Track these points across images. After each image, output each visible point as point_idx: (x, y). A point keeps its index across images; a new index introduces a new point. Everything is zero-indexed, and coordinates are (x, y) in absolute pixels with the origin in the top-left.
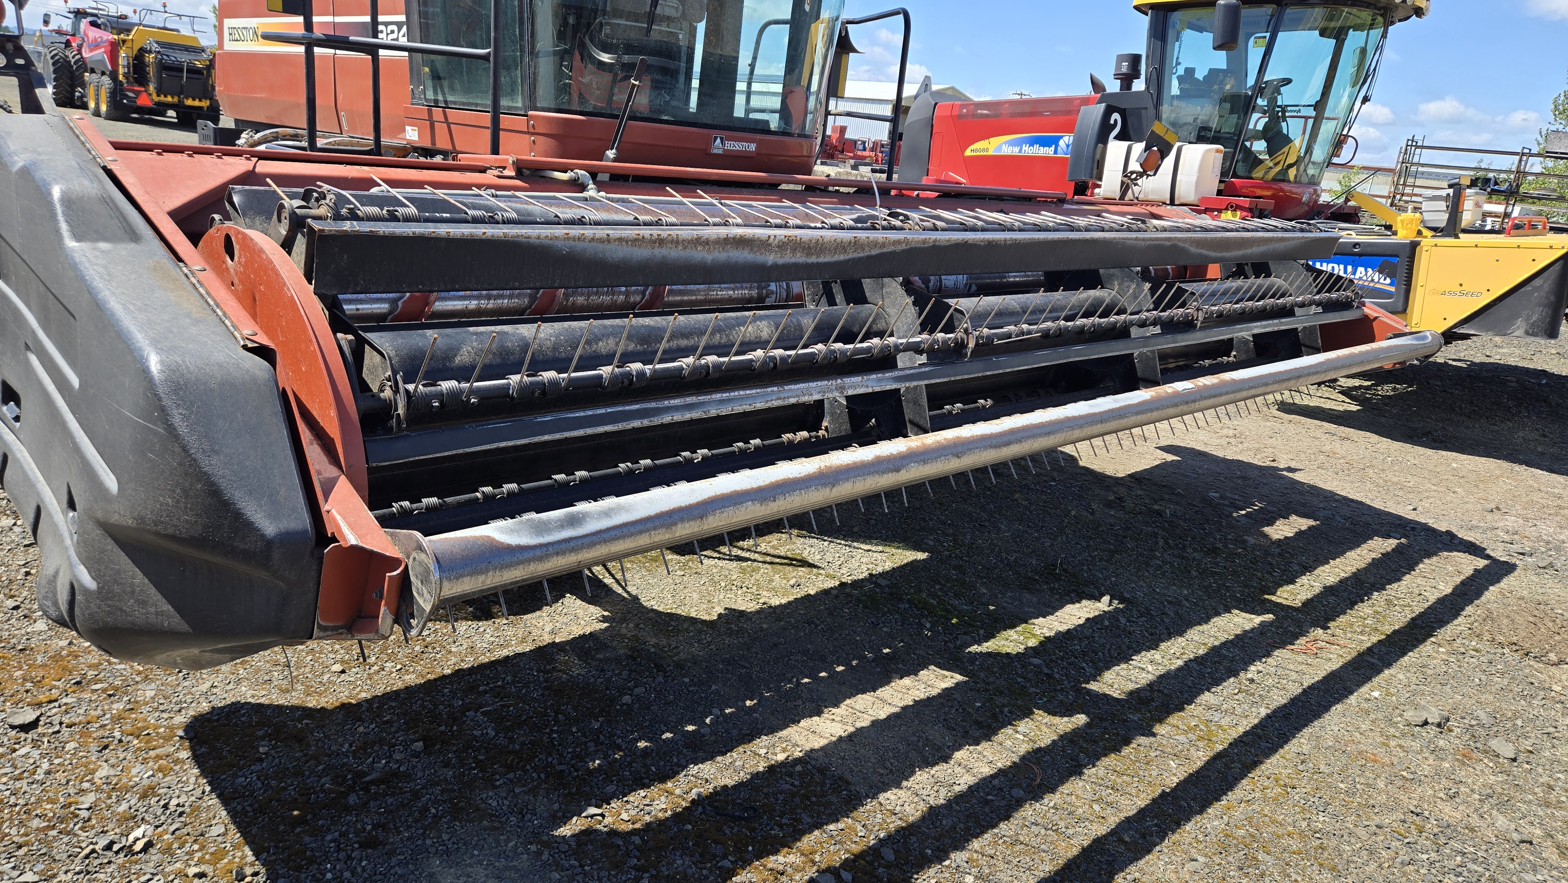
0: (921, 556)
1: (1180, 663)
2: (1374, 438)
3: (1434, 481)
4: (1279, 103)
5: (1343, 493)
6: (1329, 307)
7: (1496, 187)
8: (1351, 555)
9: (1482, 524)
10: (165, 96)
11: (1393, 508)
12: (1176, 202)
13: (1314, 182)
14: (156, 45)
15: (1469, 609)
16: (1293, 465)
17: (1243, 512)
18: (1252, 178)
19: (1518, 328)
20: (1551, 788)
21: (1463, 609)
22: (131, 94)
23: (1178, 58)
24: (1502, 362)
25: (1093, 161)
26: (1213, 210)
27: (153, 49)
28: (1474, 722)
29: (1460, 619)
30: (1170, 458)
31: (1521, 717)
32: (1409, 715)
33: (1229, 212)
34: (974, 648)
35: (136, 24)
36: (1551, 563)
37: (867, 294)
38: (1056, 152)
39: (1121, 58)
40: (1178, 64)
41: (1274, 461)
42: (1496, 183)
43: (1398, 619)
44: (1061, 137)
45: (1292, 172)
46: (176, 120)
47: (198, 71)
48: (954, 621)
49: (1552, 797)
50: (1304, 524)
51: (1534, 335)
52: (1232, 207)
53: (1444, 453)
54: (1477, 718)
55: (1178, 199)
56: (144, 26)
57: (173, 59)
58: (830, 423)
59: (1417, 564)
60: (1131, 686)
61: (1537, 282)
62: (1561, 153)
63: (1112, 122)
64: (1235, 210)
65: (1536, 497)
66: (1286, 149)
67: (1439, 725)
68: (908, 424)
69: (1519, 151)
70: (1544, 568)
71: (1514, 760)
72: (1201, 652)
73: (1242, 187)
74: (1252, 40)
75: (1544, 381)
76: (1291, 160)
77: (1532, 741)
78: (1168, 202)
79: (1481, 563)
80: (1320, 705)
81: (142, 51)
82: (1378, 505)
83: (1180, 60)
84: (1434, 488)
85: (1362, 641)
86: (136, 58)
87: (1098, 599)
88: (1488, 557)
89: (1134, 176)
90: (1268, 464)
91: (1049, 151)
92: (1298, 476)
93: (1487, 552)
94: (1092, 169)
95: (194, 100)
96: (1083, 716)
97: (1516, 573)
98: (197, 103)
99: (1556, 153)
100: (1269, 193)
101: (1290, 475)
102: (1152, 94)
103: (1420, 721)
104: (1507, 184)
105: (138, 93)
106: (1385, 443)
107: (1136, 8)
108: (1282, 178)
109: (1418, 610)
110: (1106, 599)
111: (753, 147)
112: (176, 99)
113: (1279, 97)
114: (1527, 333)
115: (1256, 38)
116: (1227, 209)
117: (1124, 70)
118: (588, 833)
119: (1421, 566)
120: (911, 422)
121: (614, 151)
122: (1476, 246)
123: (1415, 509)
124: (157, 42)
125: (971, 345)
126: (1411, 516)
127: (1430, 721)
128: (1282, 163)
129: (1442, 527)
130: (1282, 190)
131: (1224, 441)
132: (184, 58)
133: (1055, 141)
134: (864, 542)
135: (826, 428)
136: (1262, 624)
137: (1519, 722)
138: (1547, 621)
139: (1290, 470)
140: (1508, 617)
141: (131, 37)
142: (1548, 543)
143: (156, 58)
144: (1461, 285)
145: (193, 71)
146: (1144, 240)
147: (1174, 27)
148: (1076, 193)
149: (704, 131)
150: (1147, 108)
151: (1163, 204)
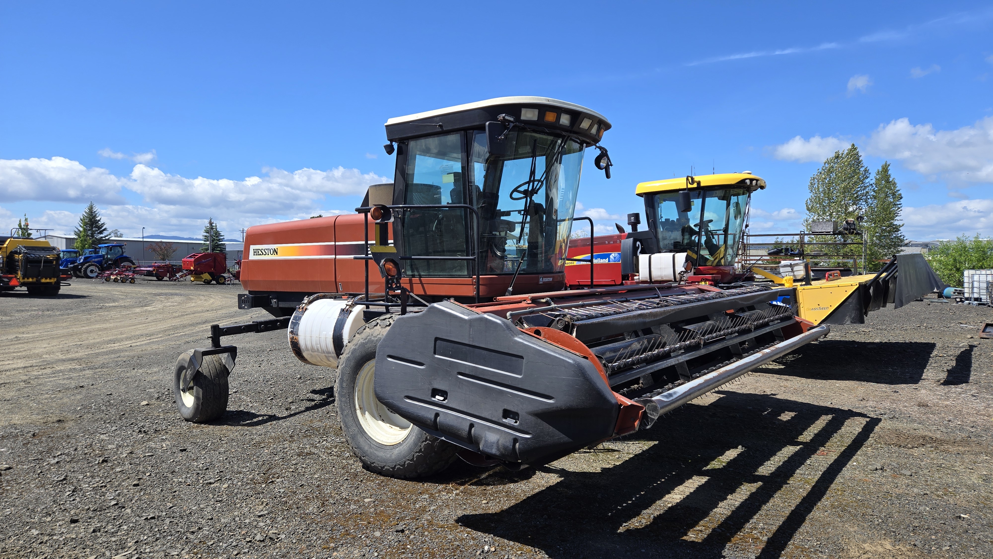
0: (657, 442)
1: (781, 463)
2: (798, 378)
3: (833, 392)
4: (709, 230)
5: (800, 401)
6: (783, 320)
7: (792, 252)
8: (818, 422)
9: (861, 406)
10: (28, 279)
11: (822, 404)
12: (678, 280)
13: (731, 264)
14: (24, 249)
15: (871, 435)
16: (773, 392)
17: (766, 413)
18: (707, 266)
19: (847, 321)
20: (927, 481)
21: (870, 435)
22: (6, 280)
23: (661, 215)
24: (833, 339)
25: (633, 264)
26: (695, 282)
27: (23, 251)
28: (893, 467)
29: (870, 439)
30: (722, 396)
31: (908, 463)
32: (870, 467)
33: (703, 282)
34: (705, 468)
35: (8, 238)
36: (894, 416)
37: (653, 330)
38: (609, 261)
39: (630, 216)
40: (661, 217)
41: (764, 392)
42: (792, 251)
43: (848, 441)
44: (611, 254)
45: (723, 261)
46: (27, 292)
47: (51, 261)
48: (690, 461)
49: (928, 483)
50: (793, 414)
51: (855, 323)
52: (704, 280)
53: (830, 381)
54: (893, 466)
56: (14, 238)
57: (33, 256)
58: (643, 381)
59: (844, 423)
60: (770, 472)
61: (850, 300)
62: (820, 232)
63: (637, 246)
64: (706, 281)
65: (877, 393)
66: (719, 251)
67: (881, 469)
68: (680, 376)
69: (799, 233)
70: (892, 418)
71: (911, 475)
72: (786, 459)
73: (704, 270)
75: (856, 346)
76: (722, 256)
77: (915, 470)
78: (673, 280)
79: (868, 420)
80: (838, 469)
81: (13, 253)
82: (816, 403)
83: (662, 216)
84: (834, 395)
85: (840, 449)
86: (8, 257)
87: (736, 447)
88: (869, 417)
89: (682, 273)
90: (762, 393)
91: (606, 261)
92: (778, 397)
93: (868, 415)
94: (633, 268)
95: (46, 279)
96: (760, 482)
97: (882, 421)
98: (48, 280)
99: (817, 232)
100: (715, 272)
101: (774, 397)
103: (874, 468)
104: (798, 250)
105: (10, 279)
106: (804, 380)
107: (637, 194)
108: (719, 265)
109: (853, 438)
110: (740, 447)
111: (551, 279)
112: (35, 280)
113: (709, 228)
114: (852, 322)
116: (702, 281)
117: (633, 221)
118: (628, 531)
119: (846, 423)
120: (681, 374)
121: (511, 288)
122: (821, 288)
123: (831, 403)
124: (25, 247)
125: (702, 343)
126: (831, 406)
127: (878, 468)
128: (718, 258)
129: (846, 408)
130: (721, 270)
131: (739, 387)
132: (42, 254)
133: (608, 256)
134: (631, 441)
135: (642, 383)
136: (800, 448)
137: (908, 465)
138: (902, 435)
139: (772, 394)
140: (887, 436)
141: (5, 245)
142: (889, 409)
143: (24, 256)
144: (819, 305)
145: (47, 261)
146: (728, 300)
147: (657, 202)
148: (623, 279)
149: (537, 275)
150: (651, 238)
151: (672, 281)
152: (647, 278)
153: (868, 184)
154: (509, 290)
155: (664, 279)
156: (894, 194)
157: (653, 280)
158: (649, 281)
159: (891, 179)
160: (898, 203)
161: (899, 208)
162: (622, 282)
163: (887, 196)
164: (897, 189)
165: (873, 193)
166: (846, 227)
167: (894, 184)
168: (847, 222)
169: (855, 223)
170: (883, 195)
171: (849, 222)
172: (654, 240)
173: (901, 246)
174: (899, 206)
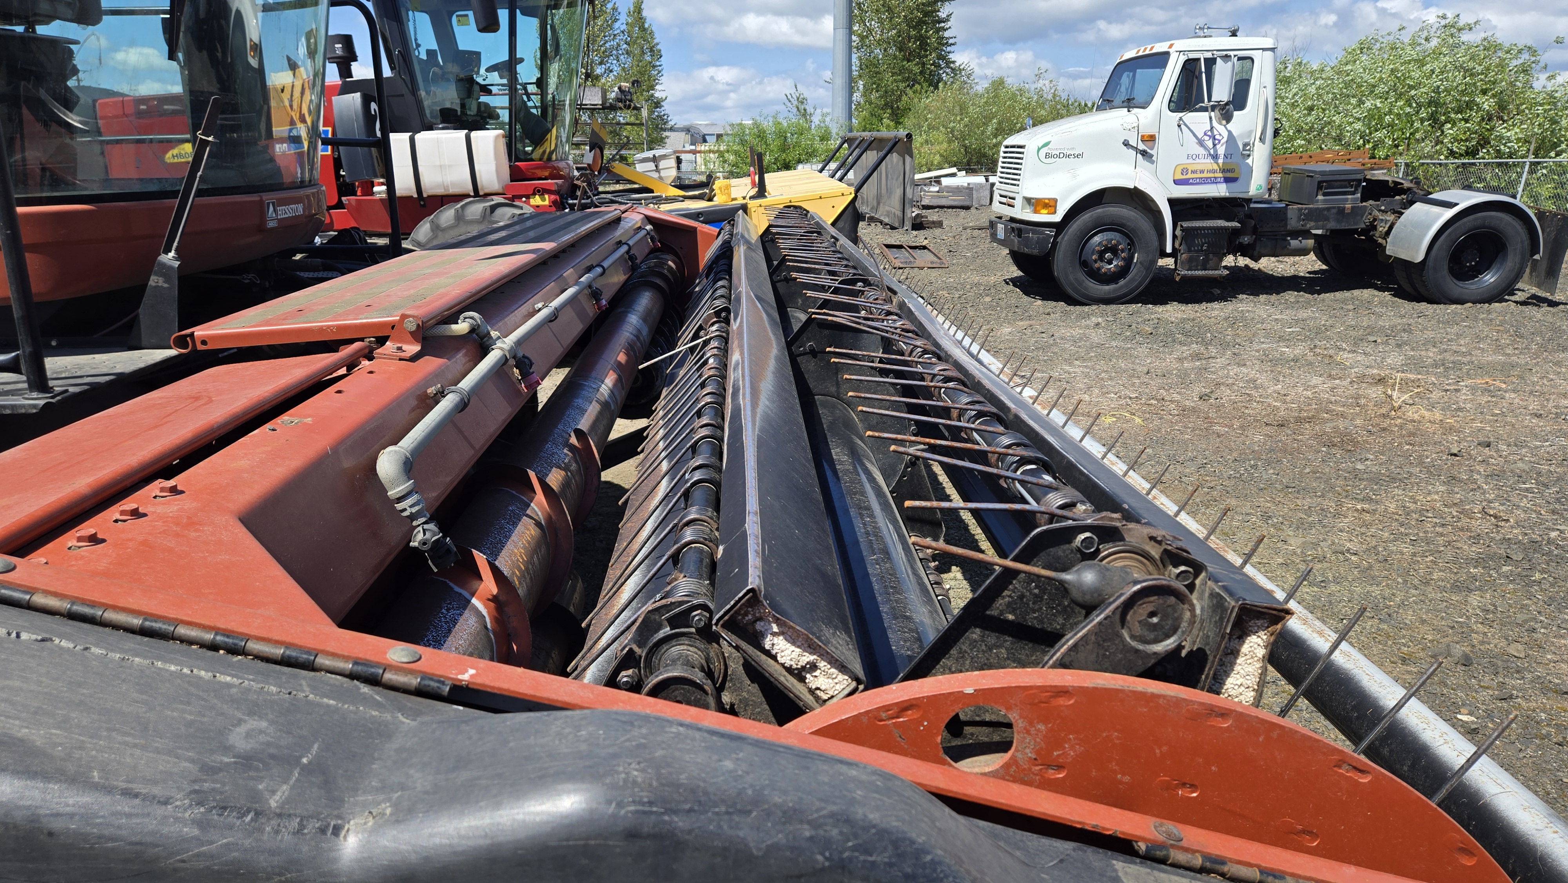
12: (481, 193)
13: (564, 157)
23: (416, 40)
25: (372, 157)
26: (520, 197)
33: (537, 197)
40: (418, 46)
52: (539, 191)
55: (482, 189)
63: (373, 113)
64: (543, 194)
73: (527, 170)
74: (454, 19)
78: (472, 194)
83: (419, 42)
94: (373, 166)
100: (547, 174)
102: (403, 79)
108: (550, 158)
111: (300, 209)
115: (457, 16)
116: (534, 194)
117: (339, 52)
121: (172, 254)
128: (550, 142)
130: (555, 168)
148: (341, 194)
149: (254, 198)
150: (403, 95)
151: (468, 196)
152: (410, 189)
153: (618, 31)
154: (164, 265)
155: (452, 191)
156: (652, 50)
157: (425, 195)
158: (415, 196)
159: (646, 26)
160: (658, 63)
161: (659, 72)
162: (340, 201)
163: (643, 53)
164: (656, 41)
165: (625, 46)
166: (619, 97)
167: (652, 33)
168: (620, 88)
169: (631, 90)
170: (637, 52)
171: (623, 88)
172: (410, 98)
173: (665, 130)
174: (660, 68)
